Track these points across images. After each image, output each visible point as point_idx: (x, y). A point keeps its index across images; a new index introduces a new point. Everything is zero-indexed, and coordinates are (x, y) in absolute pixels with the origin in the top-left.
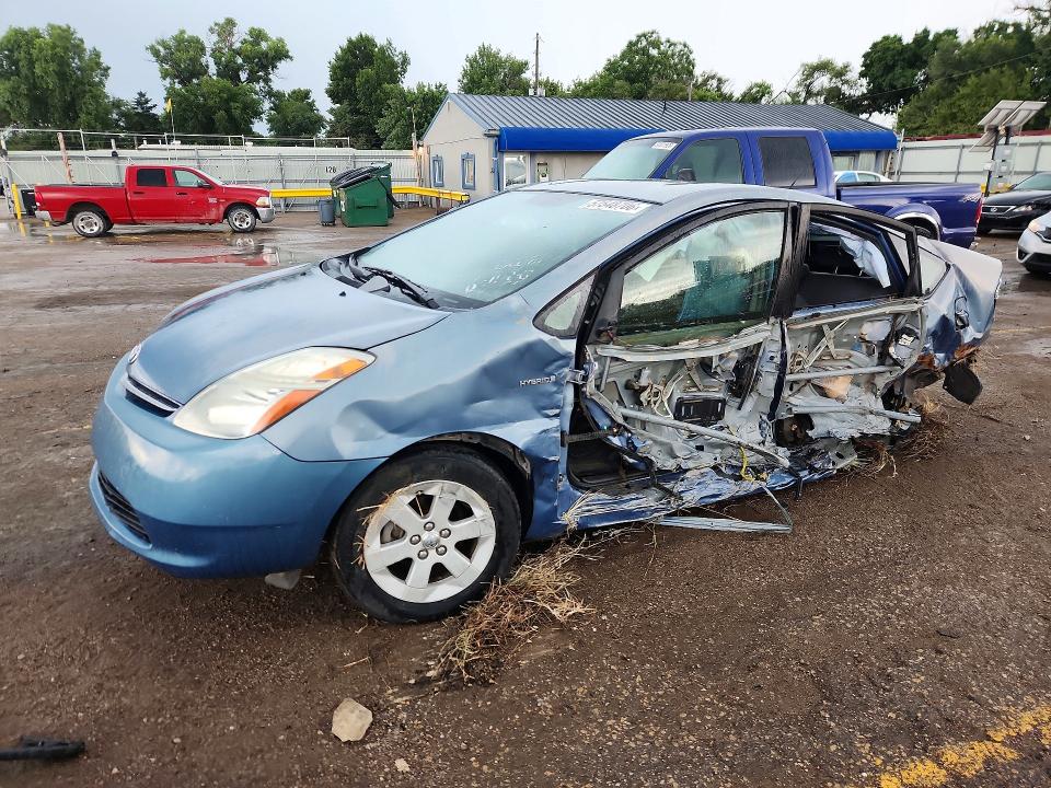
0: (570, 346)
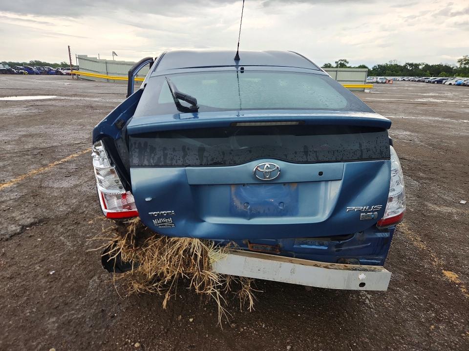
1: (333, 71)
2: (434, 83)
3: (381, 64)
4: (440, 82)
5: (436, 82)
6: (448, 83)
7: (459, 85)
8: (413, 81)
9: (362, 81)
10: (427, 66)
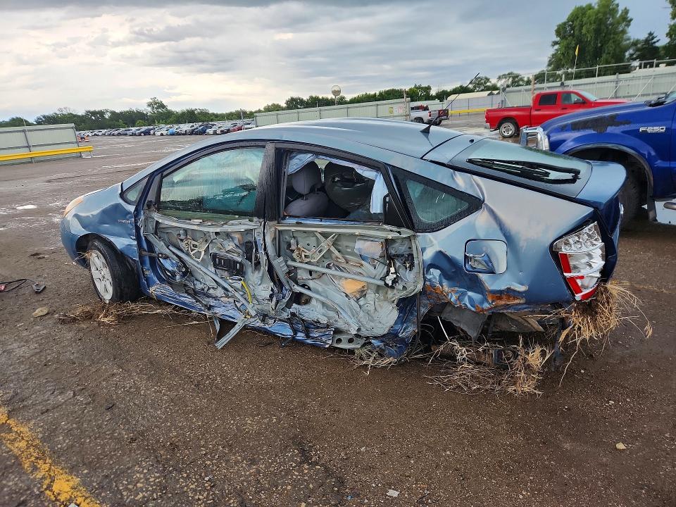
0: (132, 208)
1: (20, 131)
2: (140, 135)
3: (47, 114)
4: (147, 133)
5: (143, 134)
6: (159, 133)
7: (173, 134)
8: (110, 135)
9: (72, 143)
10: (113, 113)
